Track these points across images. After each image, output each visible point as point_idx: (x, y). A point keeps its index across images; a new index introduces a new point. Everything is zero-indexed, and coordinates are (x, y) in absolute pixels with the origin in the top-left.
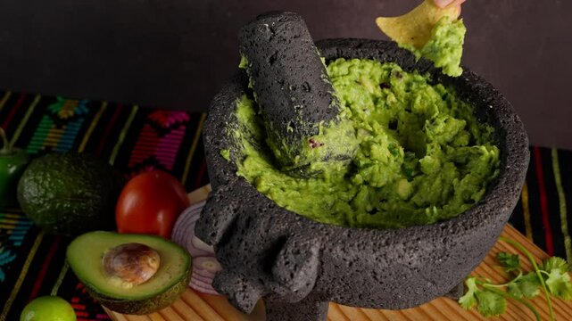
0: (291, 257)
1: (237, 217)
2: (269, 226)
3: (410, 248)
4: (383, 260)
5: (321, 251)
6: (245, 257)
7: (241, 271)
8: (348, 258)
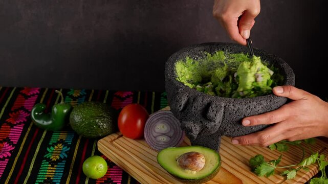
0: (214, 109)
1: (189, 98)
2: (203, 100)
3: (259, 104)
4: (249, 110)
5: (225, 107)
6: (195, 113)
7: (193, 119)
8: (235, 109)
